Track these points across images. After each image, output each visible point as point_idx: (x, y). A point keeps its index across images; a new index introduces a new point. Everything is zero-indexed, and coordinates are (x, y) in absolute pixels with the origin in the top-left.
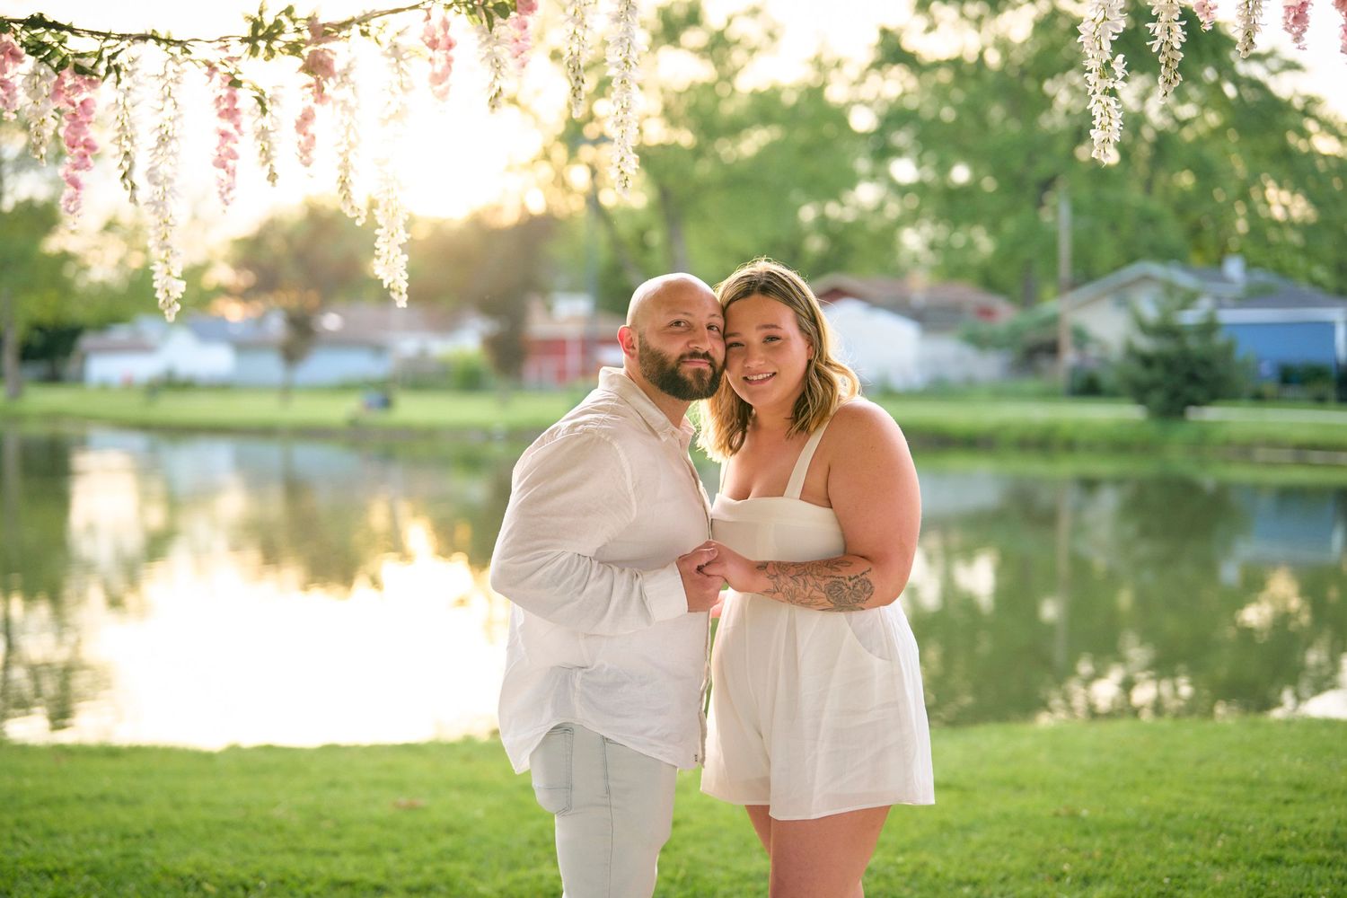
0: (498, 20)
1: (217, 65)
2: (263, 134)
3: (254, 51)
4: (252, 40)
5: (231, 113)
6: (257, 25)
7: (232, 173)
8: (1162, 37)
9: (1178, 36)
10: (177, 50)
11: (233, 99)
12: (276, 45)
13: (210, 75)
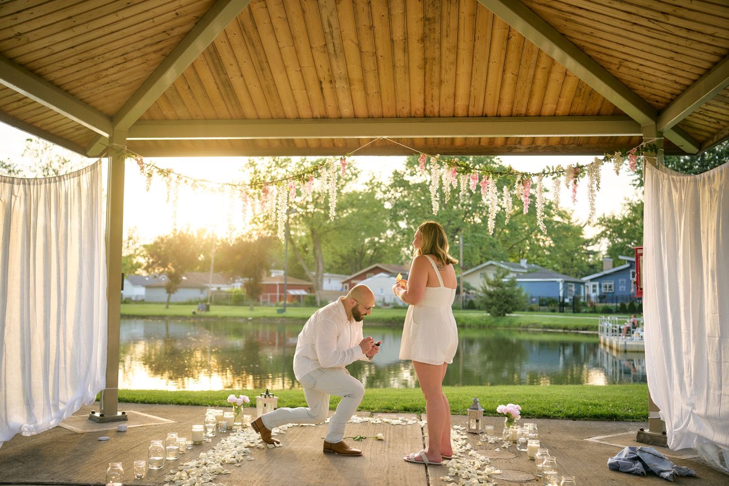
0: (306, 182)
1: (243, 190)
2: (253, 205)
3: (252, 187)
4: (251, 185)
5: (246, 201)
6: (252, 182)
7: (245, 214)
8: (446, 190)
9: (449, 190)
10: (233, 187)
11: (246, 198)
12: (257, 186)
13: (241, 193)
